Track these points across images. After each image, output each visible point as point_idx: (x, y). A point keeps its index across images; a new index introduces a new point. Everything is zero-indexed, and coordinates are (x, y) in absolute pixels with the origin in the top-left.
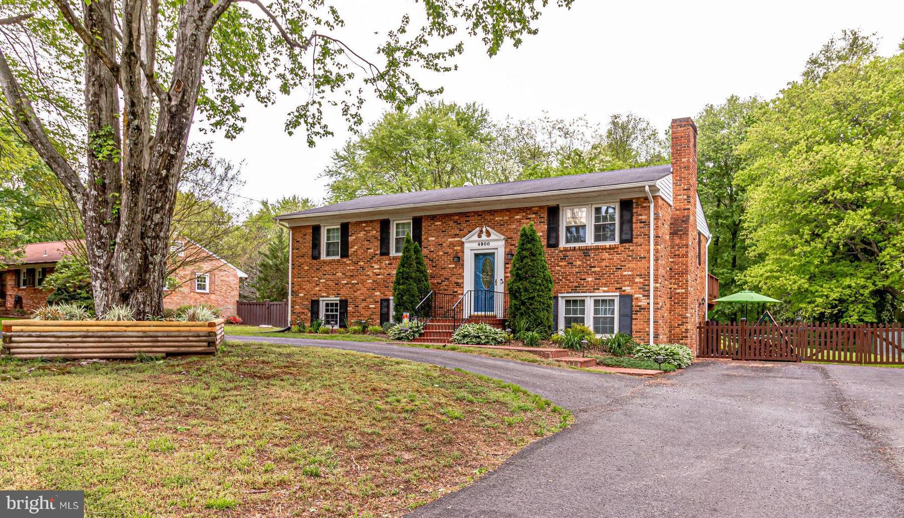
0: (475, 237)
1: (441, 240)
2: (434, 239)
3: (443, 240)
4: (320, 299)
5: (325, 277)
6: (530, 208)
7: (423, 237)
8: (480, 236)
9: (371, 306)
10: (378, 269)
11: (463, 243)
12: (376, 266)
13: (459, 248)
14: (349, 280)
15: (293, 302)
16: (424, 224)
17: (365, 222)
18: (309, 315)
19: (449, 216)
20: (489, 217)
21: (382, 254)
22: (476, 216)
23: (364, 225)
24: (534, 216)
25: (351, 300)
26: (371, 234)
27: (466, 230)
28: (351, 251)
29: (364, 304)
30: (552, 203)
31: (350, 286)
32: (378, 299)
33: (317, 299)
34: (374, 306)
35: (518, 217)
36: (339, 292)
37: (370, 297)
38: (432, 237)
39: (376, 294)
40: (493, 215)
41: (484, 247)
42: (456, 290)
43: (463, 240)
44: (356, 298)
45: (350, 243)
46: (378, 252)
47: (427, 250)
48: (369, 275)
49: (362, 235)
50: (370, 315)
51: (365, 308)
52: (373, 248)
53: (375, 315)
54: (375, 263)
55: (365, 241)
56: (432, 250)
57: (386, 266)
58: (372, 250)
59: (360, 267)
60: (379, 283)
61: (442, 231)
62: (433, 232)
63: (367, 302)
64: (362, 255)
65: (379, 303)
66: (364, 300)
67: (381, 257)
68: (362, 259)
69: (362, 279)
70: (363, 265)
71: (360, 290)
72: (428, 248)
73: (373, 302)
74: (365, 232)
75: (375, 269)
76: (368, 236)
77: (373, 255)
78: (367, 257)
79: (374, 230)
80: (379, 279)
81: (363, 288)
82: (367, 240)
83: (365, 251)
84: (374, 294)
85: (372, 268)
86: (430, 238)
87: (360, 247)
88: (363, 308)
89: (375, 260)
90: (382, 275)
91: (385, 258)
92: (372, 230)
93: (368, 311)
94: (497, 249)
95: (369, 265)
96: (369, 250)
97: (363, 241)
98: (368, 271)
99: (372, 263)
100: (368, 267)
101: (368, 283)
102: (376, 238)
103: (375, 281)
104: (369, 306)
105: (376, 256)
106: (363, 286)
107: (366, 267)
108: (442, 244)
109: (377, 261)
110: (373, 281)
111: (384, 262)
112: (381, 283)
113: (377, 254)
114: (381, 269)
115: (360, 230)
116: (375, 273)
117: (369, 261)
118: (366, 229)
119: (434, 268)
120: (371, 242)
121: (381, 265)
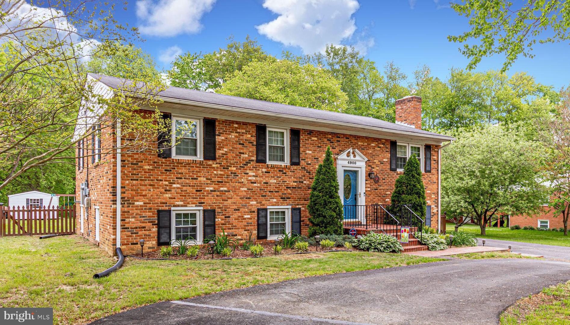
0: (345, 157)
1: (317, 154)
2: (310, 152)
3: (319, 155)
4: (172, 208)
5: (179, 181)
6: (380, 140)
7: (301, 149)
8: (348, 155)
9: (245, 216)
10: (253, 176)
12: (251, 173)
14: (216, 186)
15: (123, 212)
16: (301, 137)
17: (237, 123)
18: (155, 229)
19: (324, 134)
20: (354, 141)
21: (258, 161)
22: (345, 138)
23: (236, 126)
24: (382, 146)
25: (219, 210)
26: (245, 137)
27: (337, 150)
28: (219, 153)
29: (237, 214)
30: (393, 139)
31: (218, 193)
32: (255, 209)
33: (167, 208)
34: (249, 216)
35: (373, 145)
36: (202, 201)
37: (244, 206)
38: (309, 150)
39: (251, 203)
40: (357, 139)
41: (352, 165)
43: (337, 157)
44: (226, 207)
45: (217, 143)
46: (254, 158)
47: (305, 162)
48: (243, 182)
49: (233, 137)
50: (244, 226)
51: (238, 219)
52: (247, 153)
53: (251, 226)
54: (250, 170)
55: (237, 144)
56: (309, 162)
57: (263, 175)
58: (247, 156)
59: (231, 173)
60: (255, 192)
61: (318, 147)
62: (310, 146)
63: (241, 212)
64: (234, 160)
65: (256, 213)
66: (237, 210)
67: (257, 164)
68: (234, 164)
69: (234, 187)
70: (234, 171)
71: (232, 198)
72: (306, 161)
73: (248, 212)
74: (237, 134)
75: (250, 176)
76: (242, 140)
77: (248, 161)
78: (241, 162)
79: (249, 134)
80: (255, 187)
81: (235, 196)
82: (240, 144)
83: (237, 155)
84: (249, 203)
85: (246, 175)
86: (307, 152)
87: (231, 150)
88: (235, 219)
89: (251, 167)
90: (258, 183)
91: (262, 166)
92: (246, 134)
93: (242, 222)
94: (360, 168)
95: (243, 171)
96: (242, 155)
97: (235, 144)
98: (242, 178)
99: (246, 169)
100: (241, 173)
101: (242, 191)
102: (251, 143)
103: (250, 189)
104: (243, 217)
105: (251, 162)
106: (236, 194)
107: (239, 173)
108: (318, 159)
109: (253, 167)
110: (248, 189)
111: (260, 169)
112: (257, 192)
113: (252, 161)
114: (257, 176)
115: (231, 130)
116: (250, 180)
117: (243, 167)
118: (238, 130)
119: (311, 180)
120: (245, 147)
121: (257, 172)
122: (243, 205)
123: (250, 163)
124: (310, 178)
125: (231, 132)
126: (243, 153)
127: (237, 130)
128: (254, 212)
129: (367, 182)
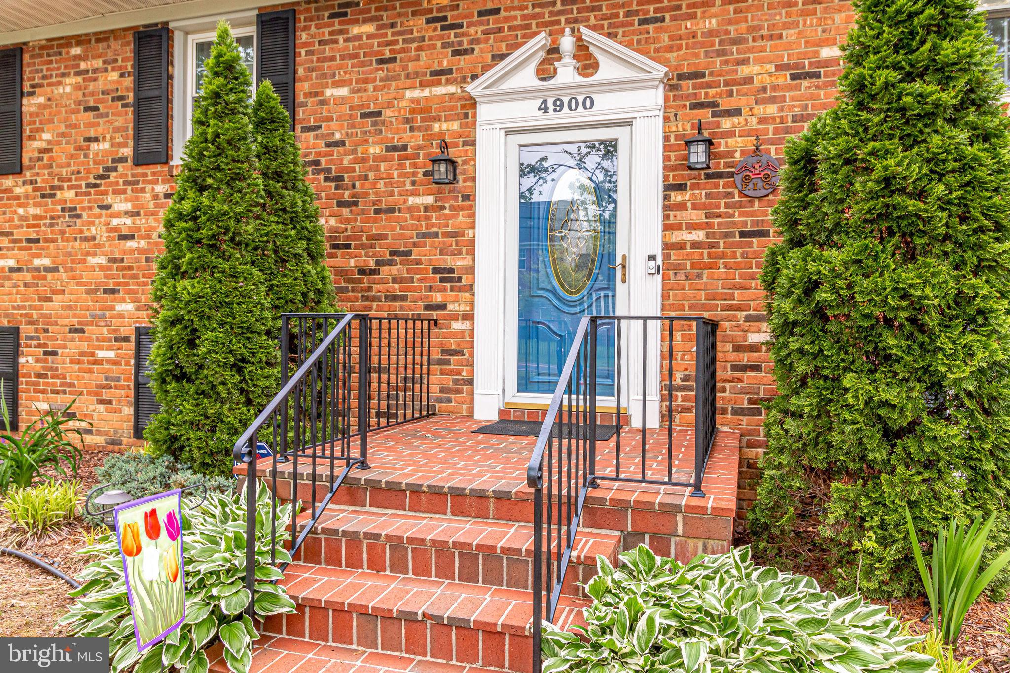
0: (527, 78)
1: (372, 97)
2: (343, 91)
3: (383, 97)
7: (303, 88)
8: (545, 72)
9: (101, 354)
10: (127, 213)
11: (471, 103)
12: (121, 205)
13: (455, 126)
14: (24, 256)
16: (304, 37)
17: (80, 41)
21: (142, 159)
23: (76, 51)
25: (30, 331)
26: (100, 85)
27: (481, 52)
28: (31, 149)
29: (74, 347)
31: (28, 277)
32: (128, 330)
34: (111, 354)
37: (96, 320)
38: (337, 84)
39: (120, 307)
41: (566, 116)
42: (438, 298)
43: (474, 89)
44: (49, 321)
45: (26, 119)
46: (127, 152)
47: (316, 137)
48: (94, 238)
49: (68, 89)
50: (98, 386)
51: (79, 362)
52: (108, 137)
53: (116, 387)
54: (115, 192)
55: (78, 112)
56: (338, 136)
57: (156, 205)
58: (106, 146)
59: (63, 210)
60: (130, 268)
61: (381, 61)
62: (340, 67)
63: (89, 339)
64: (69, 165)
65: (132, 344)
66: (76, 331)
67: (140, 170)
68: (70, 180)
69: (69, 254)
70: (71, 201)
71: (62, 292)
72: (323, 131)
73: (110, 340)
74: (80, 79)
75: (117, 215)
76: (92, 94)
77: (110, 164)
78: (88, 171)
79: (113, 70)
80: (132, 251)
81: (73, 286)
82: (86, 110)
83: (80, 148)
84: (112, 308)
85: (104, 212)
86: (328, 92)
87: (63, 135)
88: (71, 362)
89: (117, 183)
90: (142, 237)
91: (154, 174)
92: (106, 70)
93: (91, 371)
94: (628, 123)
95: (95, 201)
96: (94, 146)
97: (73, 112)
98: (93, 223)
99: (105, 193)
100: (90, 208)
101: (93, 269)
102: (121, 98)
103: (115, 261)
104: (93, 354)
105: (120, 167)
106: (74, 278)
107: (83, 209)
108: (379, 114)
109: (125, 183)
110: (109, 260)
111: (149, 187)
112: (138, 268)
113: (123, 160)
114: (138, 214)
115: (62, 71)
116: (116, 229)
117: (96, 186)
118: (83, 65)
119: (345, 211)
120: (101, 116)
121: (137, 198)
122: (94, 316)
123: (115, 169)
124: (341, 204)
125: (63, 75)
126: (96, 140)
127: (78, 66)
128: (126, 339)
129: (677, 197)
